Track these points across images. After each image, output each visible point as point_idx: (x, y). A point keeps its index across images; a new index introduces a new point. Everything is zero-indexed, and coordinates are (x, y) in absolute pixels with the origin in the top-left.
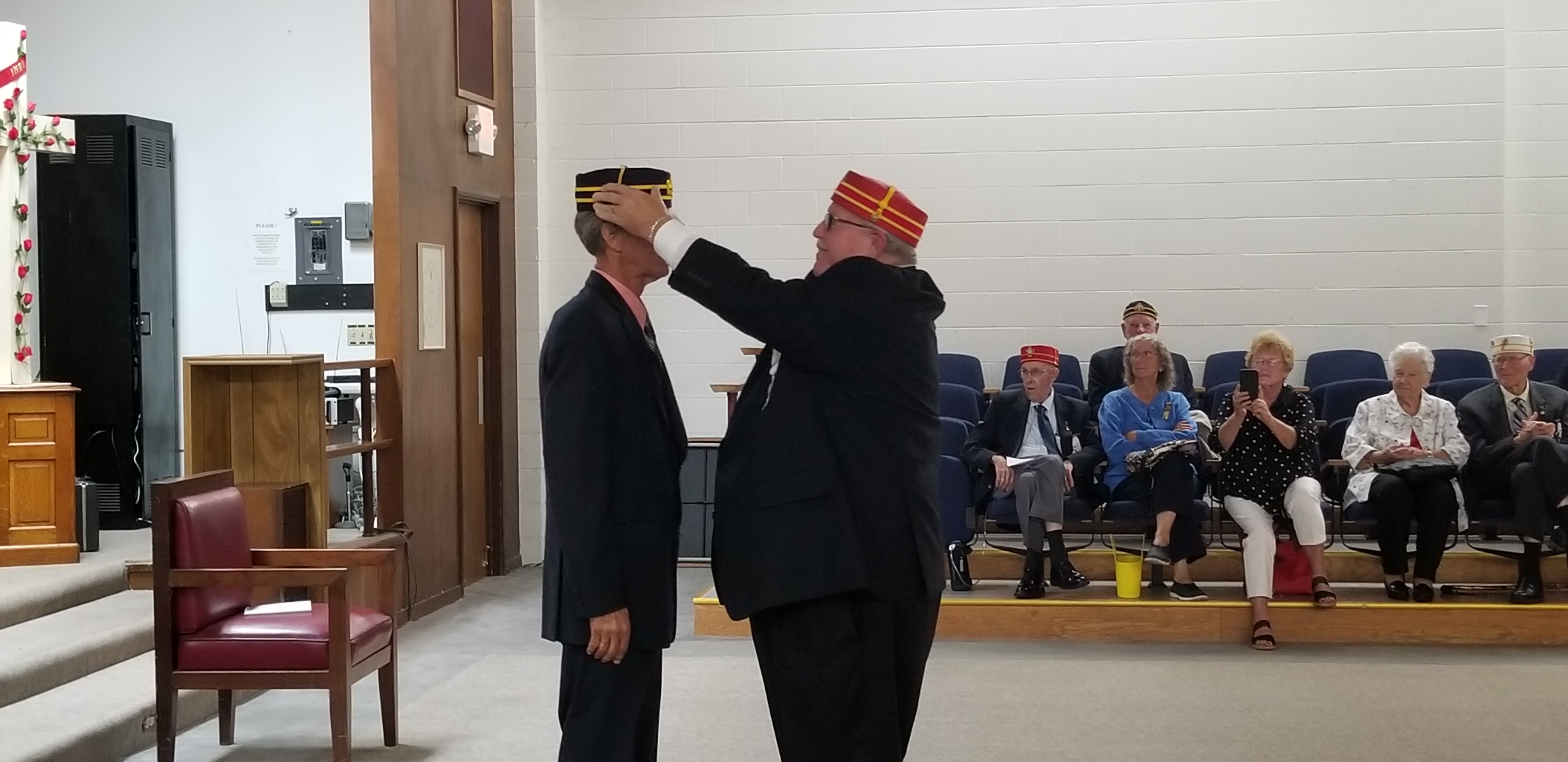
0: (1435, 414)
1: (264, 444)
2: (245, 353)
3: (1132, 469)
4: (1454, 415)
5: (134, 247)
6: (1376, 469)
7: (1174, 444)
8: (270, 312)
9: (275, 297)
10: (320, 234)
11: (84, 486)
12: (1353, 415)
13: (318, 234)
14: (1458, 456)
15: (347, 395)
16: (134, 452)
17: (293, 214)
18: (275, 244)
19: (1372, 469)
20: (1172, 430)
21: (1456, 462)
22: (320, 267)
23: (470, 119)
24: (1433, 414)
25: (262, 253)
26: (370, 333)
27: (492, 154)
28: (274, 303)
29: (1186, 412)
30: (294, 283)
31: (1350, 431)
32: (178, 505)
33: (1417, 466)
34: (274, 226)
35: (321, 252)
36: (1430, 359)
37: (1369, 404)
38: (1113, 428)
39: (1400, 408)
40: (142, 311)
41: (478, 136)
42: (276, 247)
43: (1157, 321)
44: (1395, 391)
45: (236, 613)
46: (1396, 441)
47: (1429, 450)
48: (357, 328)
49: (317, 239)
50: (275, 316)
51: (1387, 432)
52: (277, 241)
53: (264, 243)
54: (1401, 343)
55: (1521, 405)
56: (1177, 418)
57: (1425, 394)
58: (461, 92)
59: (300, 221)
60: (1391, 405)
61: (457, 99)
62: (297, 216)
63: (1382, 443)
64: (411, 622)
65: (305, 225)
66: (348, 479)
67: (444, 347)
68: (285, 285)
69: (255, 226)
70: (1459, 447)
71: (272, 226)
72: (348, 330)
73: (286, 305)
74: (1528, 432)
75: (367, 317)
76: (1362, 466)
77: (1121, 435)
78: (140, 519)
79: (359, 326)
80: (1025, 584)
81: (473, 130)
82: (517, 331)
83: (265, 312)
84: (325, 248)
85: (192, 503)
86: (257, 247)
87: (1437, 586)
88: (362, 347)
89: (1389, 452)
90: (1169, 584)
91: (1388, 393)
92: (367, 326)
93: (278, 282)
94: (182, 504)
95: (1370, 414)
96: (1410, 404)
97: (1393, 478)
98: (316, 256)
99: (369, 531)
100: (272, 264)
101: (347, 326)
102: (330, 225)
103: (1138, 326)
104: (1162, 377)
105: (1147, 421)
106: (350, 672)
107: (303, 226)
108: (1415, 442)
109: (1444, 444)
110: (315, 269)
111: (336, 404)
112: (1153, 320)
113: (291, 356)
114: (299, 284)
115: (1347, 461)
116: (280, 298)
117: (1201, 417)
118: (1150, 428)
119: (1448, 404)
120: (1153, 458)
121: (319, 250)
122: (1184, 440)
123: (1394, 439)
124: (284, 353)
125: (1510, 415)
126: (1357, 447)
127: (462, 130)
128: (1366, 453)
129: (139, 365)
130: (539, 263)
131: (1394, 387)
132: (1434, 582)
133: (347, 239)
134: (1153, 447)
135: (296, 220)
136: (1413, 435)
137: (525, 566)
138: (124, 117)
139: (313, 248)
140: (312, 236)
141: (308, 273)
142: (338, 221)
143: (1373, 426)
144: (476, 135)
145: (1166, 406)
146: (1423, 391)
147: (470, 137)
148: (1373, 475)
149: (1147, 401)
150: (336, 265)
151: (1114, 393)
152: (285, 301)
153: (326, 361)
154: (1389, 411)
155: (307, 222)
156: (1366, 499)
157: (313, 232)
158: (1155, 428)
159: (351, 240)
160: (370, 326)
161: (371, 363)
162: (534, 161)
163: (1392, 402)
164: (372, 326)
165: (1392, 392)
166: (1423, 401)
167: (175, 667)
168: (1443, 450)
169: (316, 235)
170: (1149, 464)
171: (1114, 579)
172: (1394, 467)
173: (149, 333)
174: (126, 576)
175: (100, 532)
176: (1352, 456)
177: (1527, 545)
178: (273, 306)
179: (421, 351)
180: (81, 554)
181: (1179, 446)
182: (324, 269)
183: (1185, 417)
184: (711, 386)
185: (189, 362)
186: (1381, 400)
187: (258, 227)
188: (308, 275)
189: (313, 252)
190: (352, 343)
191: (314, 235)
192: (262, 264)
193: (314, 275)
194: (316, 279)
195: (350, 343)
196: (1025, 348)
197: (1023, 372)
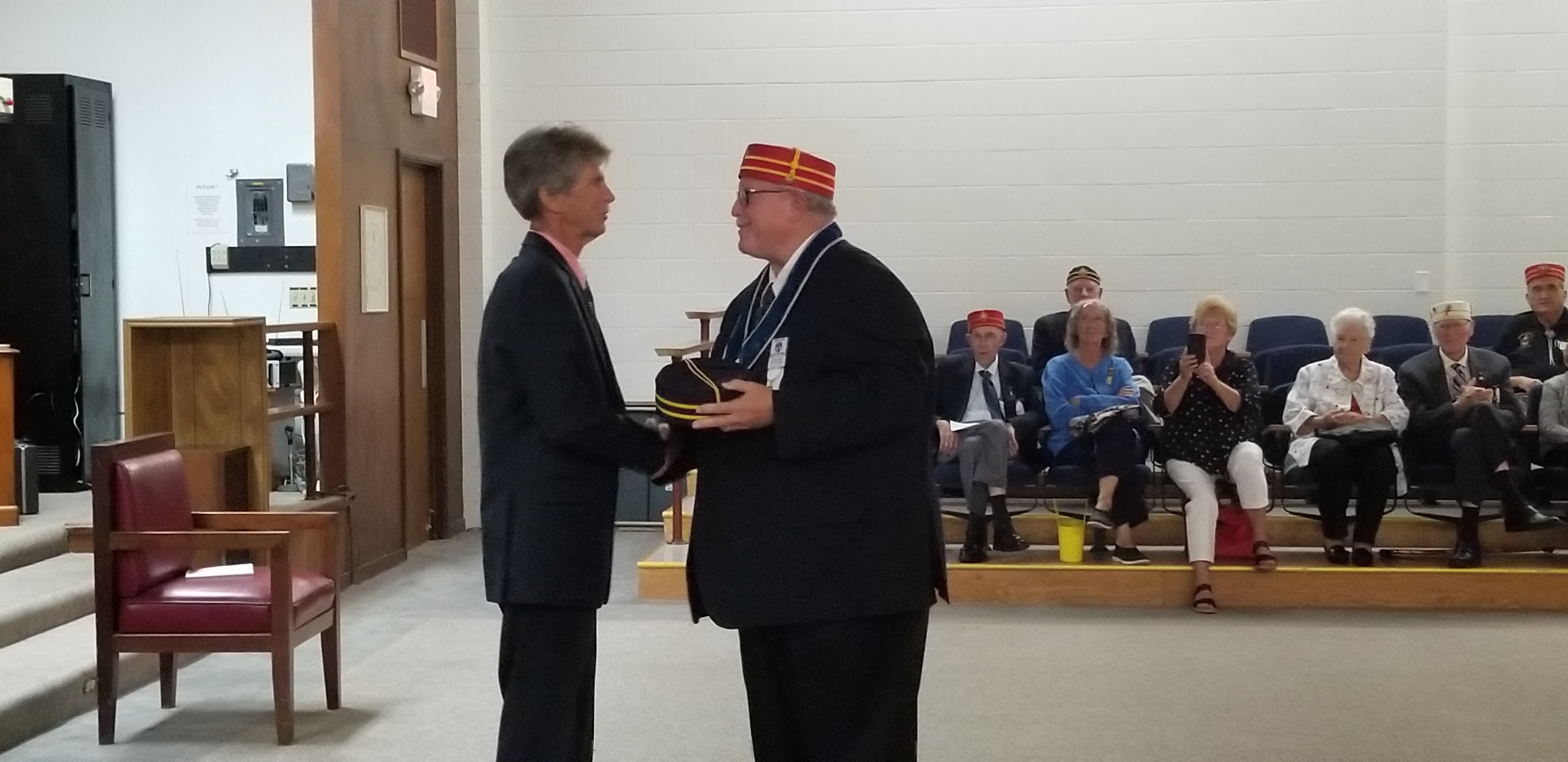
0: (1374, 380)
1: (204, 405)
2: (186, 315)
3: (1076, 434)
4: (1394, 380)
5: (73, 208)
6: (1317, 435)
7: (1117, 409)
8: (211, 274)
9: (216, 259)
10: (261, 195)
11: (23, 449)
12: (1294, 379)
13: (259, 196)
14: (1397, 420)
15: (288, 358)
16: (73, 414)
17: (234, 175)
18: (215, 206)
19: (1312, 434)
20: (1115, 394)
21: (1396, 427)
22: (262, 229)
23: (413, 80)
24: (1375, 380)
25: (204, 214)
26: (312, 296)
27: (435, 116)
28: (215, 265)
29: (1129, 378)
30: (236, 245)
31: (1291, 396)
32: (119, 468)
33: (1356, 431)
34: (215, 187)
35: (263, 214)
36: (1371, 325)
37: (1311, 369)
38: (1058, 395)
39: (1341, 374)
40: (82, 271)
41: (421, 98)
42: (216, 208)
43: (1101, 286)
44: (1337, 358)
45: (178, 576)
46: (1337, 406)
47: (1369, 414)
48: (300, 290)
49: (258, 200)
50: (216, 278)
51: (1329, 398)
52: (217, 203)
53: (206, 204)
54: (1344, 308)
55: (1461, 372)
56: (1120, 383)
57: (1365, 360)
58: (404, 53)
59: (241, 183)
60: (1332, 371)
61: (401, 60)
62: (238, 178)
63: (1323, 408)
64: (353, 586)
65: (248, 186)
66: (290, 442)
67: (387, 310)
68: (227, 247)
69: (196, 187)
70: (1399, 412)
71: (213, 187)
72: (290, 293)
73: (227, 268)
74: (1468, 397)
75: (309, 280)
76: (1303, 431)
77: (1064, 400)
78: (81, 482)
79: (301, 289)
80: (968, 548)
81: (417, 91)
82: (461, 295)
83: (206, 274)
84: (266, 210)
85: (132, 466)
86: (199, 208)
87: (1375, 550)
88: (305, 309)
89: (1330, 417)
90: (1111, 548)
91: (1328, 358)
92: (309, 289)
93: (219, 244)
94: (122, 467)
95: (1312, 380)
96: (1351, 369)
97: (1333, 443)
98: (258, 218)
99: (311, 494)
100: (213, 226)
101: (289, 289)
102: (272, 187)
103: (1081, 290)
104: (1105, 343)
105: (1090, 387)
106: (292, 635)
107: (245, 187)
108: (1355, 407)
109: (1383, 409)
110: (257, 231)
111: (278, 367)
112: (1097, 284)
113: (232, 319)
114: (240, 246)
115: (1288, 427)
116: (221, 260)
117: (1144, 382)
118: (1093, 393)
119: (1388, 369)
120: (1096, 423)
121: (261, 212)
122: (1127, 405)
123: (1336, 404)
124: (226, 316)
125: (1449, 381)
126: (1298, 412)
127: (405, 92)
128: (1307, 418)
129: (78, 327)
130: (483, 226)
131: (1334, 352)
132: (1372, 546)
133: (289, 200)
134: (1096, 412)
135: (238, 181)
136: (1354, 400)
137: (468, 530)
138: (62, 77)
139: (255, 210)
140: (253, 197)
141: (249, 234)
142: (279, 182)
143: (1315, 391)
144: (419, 97)
145: (1109, 370)
146: (1363, 356)
147: (413, 99)
148: (1313, 440)
149: (1091, 366)
150: (278, 228)
151: (1058, 358)
152: (226, 263)
153: (268, 323)
154: (1330, 377)
155: (248, 183)
156: (1306, 464)
157: (255, 194)
158: (1098, 393)
159: (293, 202)
160: (312, 289)
161: (313, 326)
162: (478, 123)
163: (1333, 367)
164: (315, 289)
165: (1333, 358)
166: (1363, 366)
167: (116, 629)
168: (1383, 415)
169: (257, 196)
170: (1092, 428)
171: (1057, 543)
172: (1336, 432)
173: (88, 295)
174: (66, 539)
175: (40, 495)
176: (1293, 423)
177: (1466, 510)
178: (214, 268)
179: (363, 314)
180: (21, 516)
181: (1121, 412)
182: (266, 230)
183: (1127, 382)
184: (657, 350)
185: (129, 323)
186: (1322, 366)
187: (199, 188)
188: (249, 236)
189: (254, 214)
190: (294, 306)
191: (255, 196)
192: (203, 226)
193: (256, 237)
194: (257, 241)
195: (292, 306)
196: (979, 313)
197: (968, 336)
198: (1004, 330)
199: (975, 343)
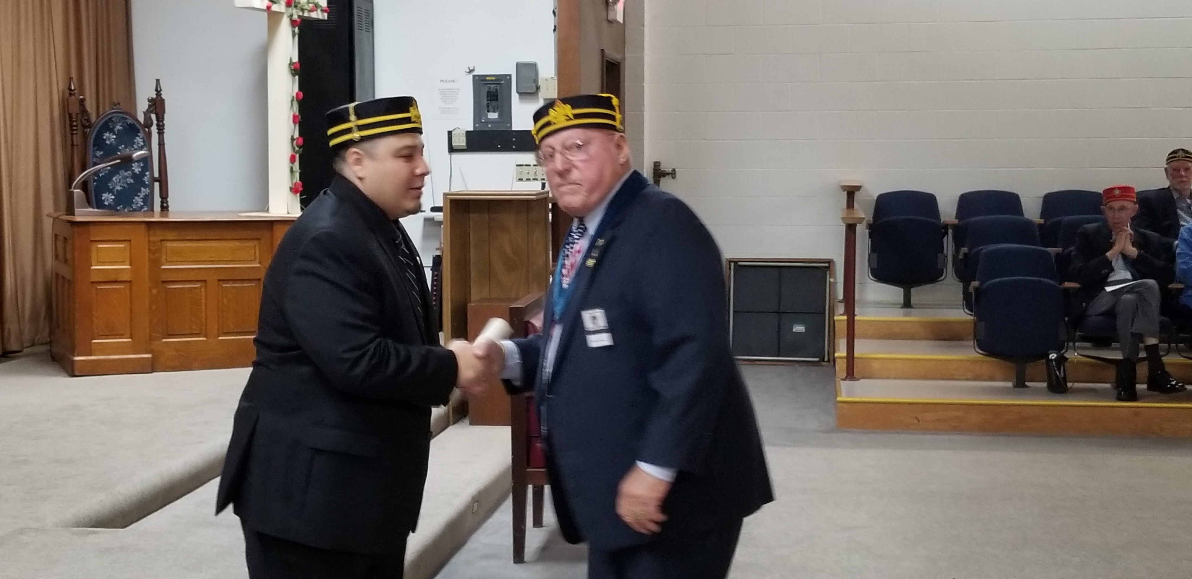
8: (451, 153)
10: (494, 88)
13: (492, 88)
17: (471, 71)
18: (455, 96)
22: (493, 116)
25: (446, 104)
26: (535, 172)
27: (621, 21)
28: (455, 146)
30: (472, 129)
34: (456, 81)
35: (494, 103)
42: (456, 99)
48: (524, 167)
49: (491, 92)
50: (456, 156)
52: (457, 94)
53: (447, 95)
59: (477, 78)
62: (475, 73)
65: (482, 80)
68: (465, 131)
69: (440, 81)
71: (454, 81)
72: (517, 169)
73: (465, 148)
79: (525, 165)
83: (447, 153)
84: (497, 100)
86: (442, 99)
88: (529, 182)
92: (533, 165)
93: (459, 128)
98: (490, 107)
100: (453, 113)
101: (515, 165)
102: (502, 81)
107: (480, 81)
110: (490, 117)
114: (475, 130)
116: (460, 141)
121: (493, 102)
130: (645, 113)
133: (517, 92)
135: (474, 76)
139: (487, 100)
140: (487, 89)
141: (483, 121)
142: (508, 77)
144: (615, 7)
147: (610, 8)
150: (506, 114)
152: (464, 144)
155: (483, 78)
157: (488, 87)
159: (521, 94)
169: (490, 89)
178: (454, 148)
182: (496, 117)
185: (448, 196)
187: (442, 82)
188: (483, 122)
189: (488, 104)
190: (520, 180)
191: (488, 89)
192: (445, 113)
193: (490, 123)
194: (490, 126)
195: (517, 179)
196: (1112, 189)
197: (1103, 208)
198: (1135, 203)
199: (1109, 214)
